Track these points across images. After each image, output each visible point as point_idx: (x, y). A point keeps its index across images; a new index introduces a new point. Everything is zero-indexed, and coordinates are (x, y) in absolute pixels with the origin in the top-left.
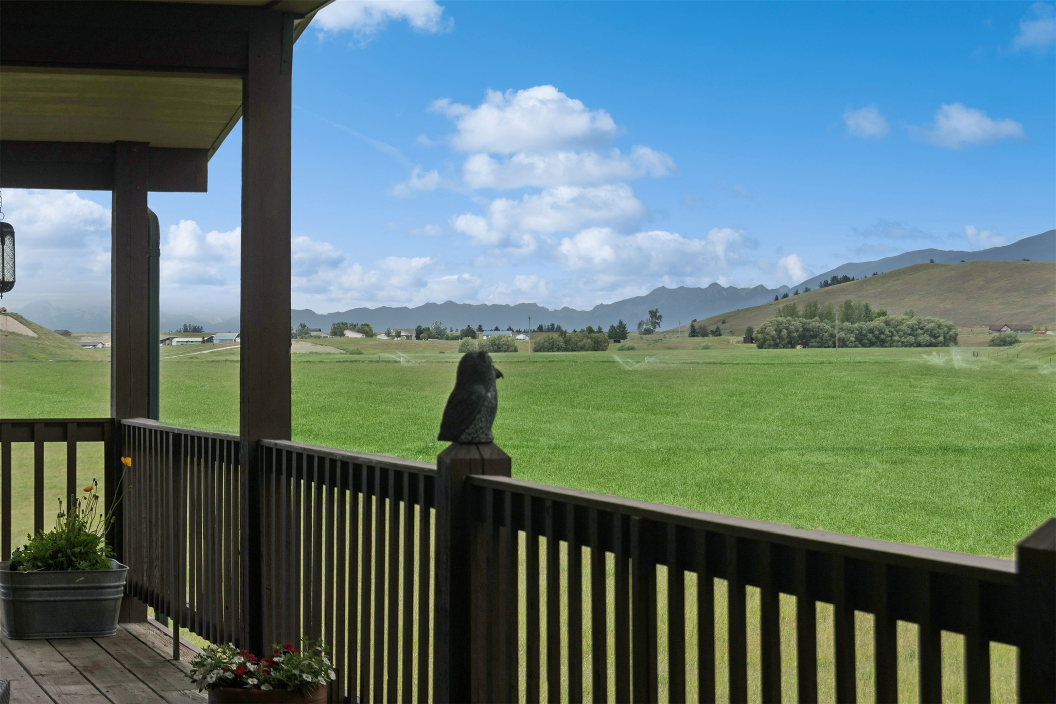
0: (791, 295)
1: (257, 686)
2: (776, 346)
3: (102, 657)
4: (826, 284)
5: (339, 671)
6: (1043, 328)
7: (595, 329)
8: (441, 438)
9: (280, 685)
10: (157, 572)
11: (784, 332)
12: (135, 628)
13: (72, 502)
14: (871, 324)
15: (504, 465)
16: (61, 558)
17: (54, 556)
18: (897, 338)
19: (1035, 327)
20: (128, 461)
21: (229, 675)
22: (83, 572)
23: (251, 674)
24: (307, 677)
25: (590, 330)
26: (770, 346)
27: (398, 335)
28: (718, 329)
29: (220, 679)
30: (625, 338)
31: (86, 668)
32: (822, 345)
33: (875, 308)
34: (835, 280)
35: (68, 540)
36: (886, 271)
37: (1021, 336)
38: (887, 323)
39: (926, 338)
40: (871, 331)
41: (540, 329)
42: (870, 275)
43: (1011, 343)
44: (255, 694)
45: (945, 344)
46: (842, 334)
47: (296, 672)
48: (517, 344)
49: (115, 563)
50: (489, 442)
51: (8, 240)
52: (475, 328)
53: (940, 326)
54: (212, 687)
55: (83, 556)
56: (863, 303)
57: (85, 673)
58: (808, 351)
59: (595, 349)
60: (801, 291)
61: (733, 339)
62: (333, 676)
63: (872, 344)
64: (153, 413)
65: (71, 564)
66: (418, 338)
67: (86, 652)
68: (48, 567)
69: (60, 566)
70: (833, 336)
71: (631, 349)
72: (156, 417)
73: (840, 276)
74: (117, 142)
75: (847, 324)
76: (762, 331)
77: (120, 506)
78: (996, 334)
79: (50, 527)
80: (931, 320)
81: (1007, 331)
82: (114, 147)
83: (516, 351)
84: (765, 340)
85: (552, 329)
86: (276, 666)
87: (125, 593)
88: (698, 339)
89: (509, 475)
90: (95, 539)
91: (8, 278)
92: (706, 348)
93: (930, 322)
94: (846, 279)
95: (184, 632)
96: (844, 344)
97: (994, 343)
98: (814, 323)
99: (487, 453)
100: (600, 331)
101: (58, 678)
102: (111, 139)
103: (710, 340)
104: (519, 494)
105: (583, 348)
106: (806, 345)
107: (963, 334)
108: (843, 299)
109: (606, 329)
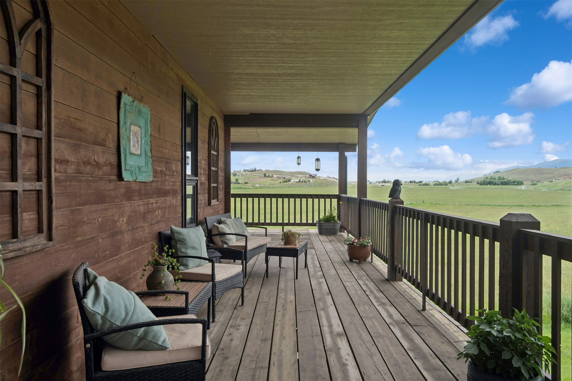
0: (487, 175)
1: (356, 245)
2: (484, 185)
3: (335, 238)
4: (495, 173)
5: (372, 243)
6: (543, 181)
7: (446, 181)
8: (389, 197)
9: (361, 245)
10: (345, 223)
11: (485, 182)
12: (342, 233)
13: (331, 210)
14: (504, 181)
15: (402, 203)
16: (328, 220)
17: (327, 220)
18: (510, 183)
19: (541, 181)
20: (341, 203)
21: (351, 242)
22: (332, 223)
23: (355, 243)
24: (366, 244)
25: (445, 181)
26: (482, 185)
27: (407, 182)
28: (471, 181)
29: (349, 243)
30: (452, 183)
31: (331, 240)
32: (493, 185)
33: (505, 177)
34: (497, 172)
35: (330, 217)
36: (508, 170)
37: (538, 183)
38: (508, 180)
39: (516, 183)
40: (504, 182)
41: (435, 181)
42: (504, 171)
43: (536, 185)
44: (356, 246)
45: (520, 185)
46: (498, 183)
47: (364, 243)
48: (430, 184)
49: (339, 221)
50: (399, 198)
51: (319, 161)
52: (422, 181)
53: (520, 181)
54: (348, 244)
55: (332, 220)
56: (503, 176)
57: (330, 241)
58: (490, 186)
59: (446, 185)
60: (489, 174)
61: (474, 183)
62: (371, 244)
63: (504, 185)
64: (346, 194)
65: (330, 221)
66: (410, 183)
67: (332, 238)
68: (326, 222)
69: (328, 222)
70: (496, 183)
71: (453, 185)
72: (347, 194)
73: (498, 171)
74: (339, 143)
75: (499, 180)
76: (481, 182)
77: (340, 210)
78: (532, 183)
79: (327, 214)
80: (518, 180)
81: (535, 182)
82: (339, 144)
83: (430, 185)
84: (481, 184)
85: (437, 181)
86: (360, 241)
87: (340, 227)
88: (467, 184)
89: (403, 205)
90: (335, 217)
91: (319, 168)
92: (469, 185)
93: (517, 180)
94: (499, 172)
95: (349, 234)
96: (498, 184)
97: (532, 185)
98: (492, 180)
99: (399, 200)
100: (447, 182)
101: (325, 242)
102: (338, 142)
103: (470, 183)
104: (407, 209)
105: (443, 185)
106: (490, 185)
107: (525, 183)
108: (498, 176)
109: (448, 181)
